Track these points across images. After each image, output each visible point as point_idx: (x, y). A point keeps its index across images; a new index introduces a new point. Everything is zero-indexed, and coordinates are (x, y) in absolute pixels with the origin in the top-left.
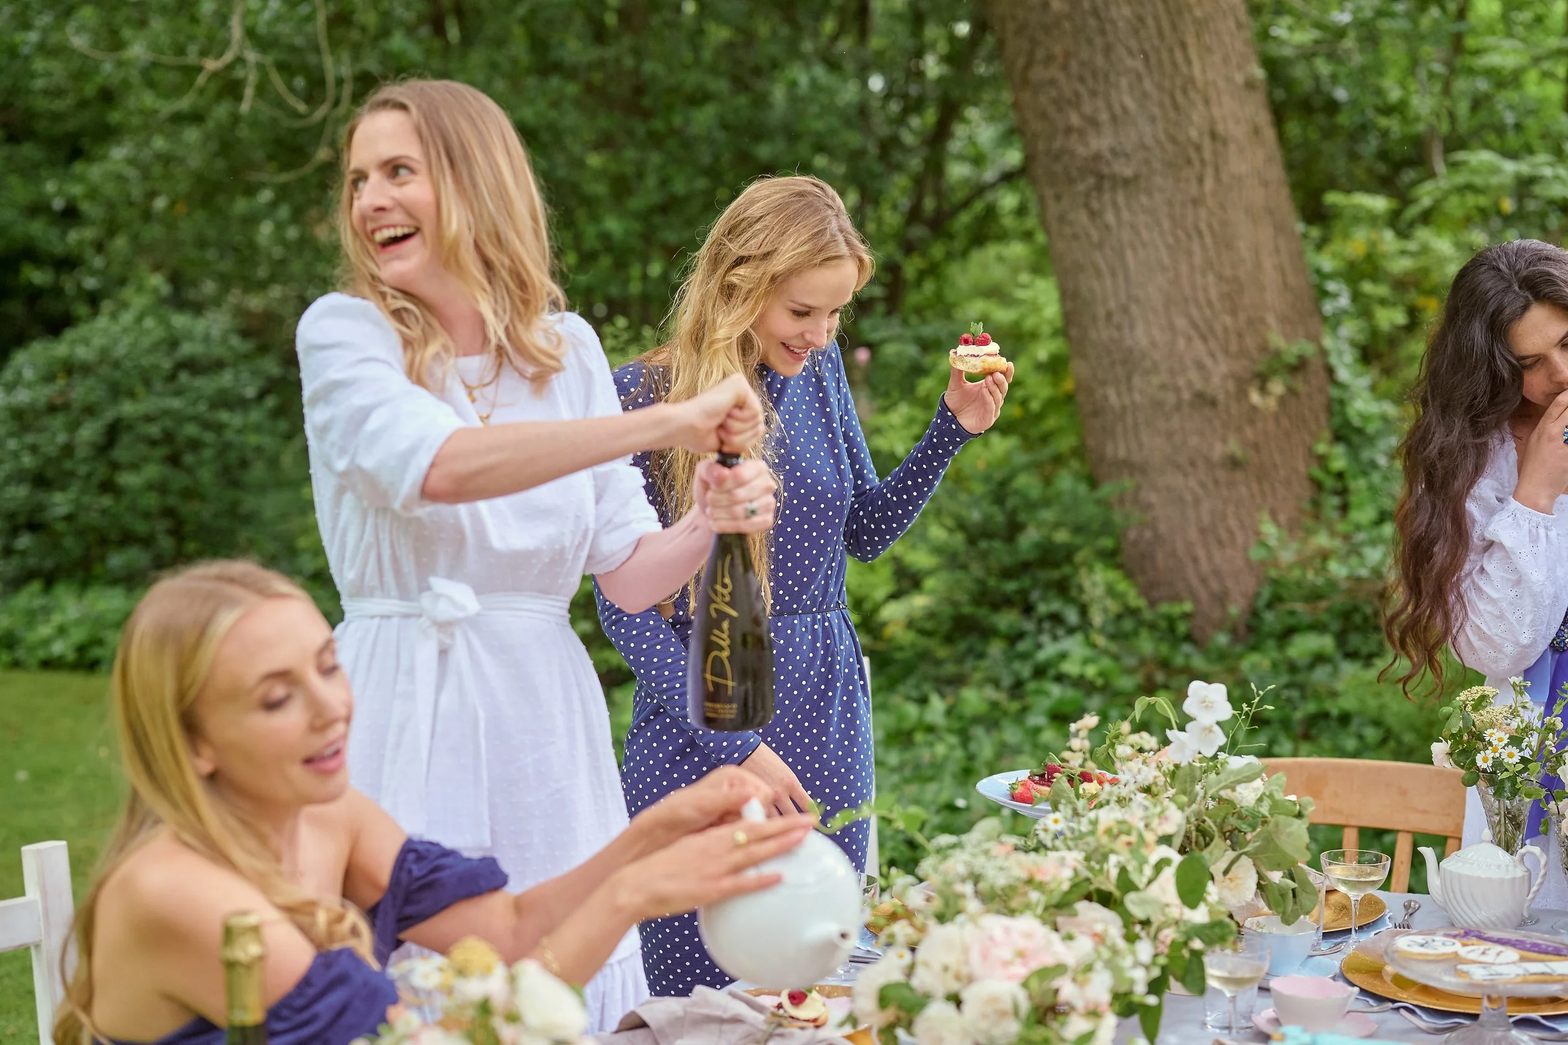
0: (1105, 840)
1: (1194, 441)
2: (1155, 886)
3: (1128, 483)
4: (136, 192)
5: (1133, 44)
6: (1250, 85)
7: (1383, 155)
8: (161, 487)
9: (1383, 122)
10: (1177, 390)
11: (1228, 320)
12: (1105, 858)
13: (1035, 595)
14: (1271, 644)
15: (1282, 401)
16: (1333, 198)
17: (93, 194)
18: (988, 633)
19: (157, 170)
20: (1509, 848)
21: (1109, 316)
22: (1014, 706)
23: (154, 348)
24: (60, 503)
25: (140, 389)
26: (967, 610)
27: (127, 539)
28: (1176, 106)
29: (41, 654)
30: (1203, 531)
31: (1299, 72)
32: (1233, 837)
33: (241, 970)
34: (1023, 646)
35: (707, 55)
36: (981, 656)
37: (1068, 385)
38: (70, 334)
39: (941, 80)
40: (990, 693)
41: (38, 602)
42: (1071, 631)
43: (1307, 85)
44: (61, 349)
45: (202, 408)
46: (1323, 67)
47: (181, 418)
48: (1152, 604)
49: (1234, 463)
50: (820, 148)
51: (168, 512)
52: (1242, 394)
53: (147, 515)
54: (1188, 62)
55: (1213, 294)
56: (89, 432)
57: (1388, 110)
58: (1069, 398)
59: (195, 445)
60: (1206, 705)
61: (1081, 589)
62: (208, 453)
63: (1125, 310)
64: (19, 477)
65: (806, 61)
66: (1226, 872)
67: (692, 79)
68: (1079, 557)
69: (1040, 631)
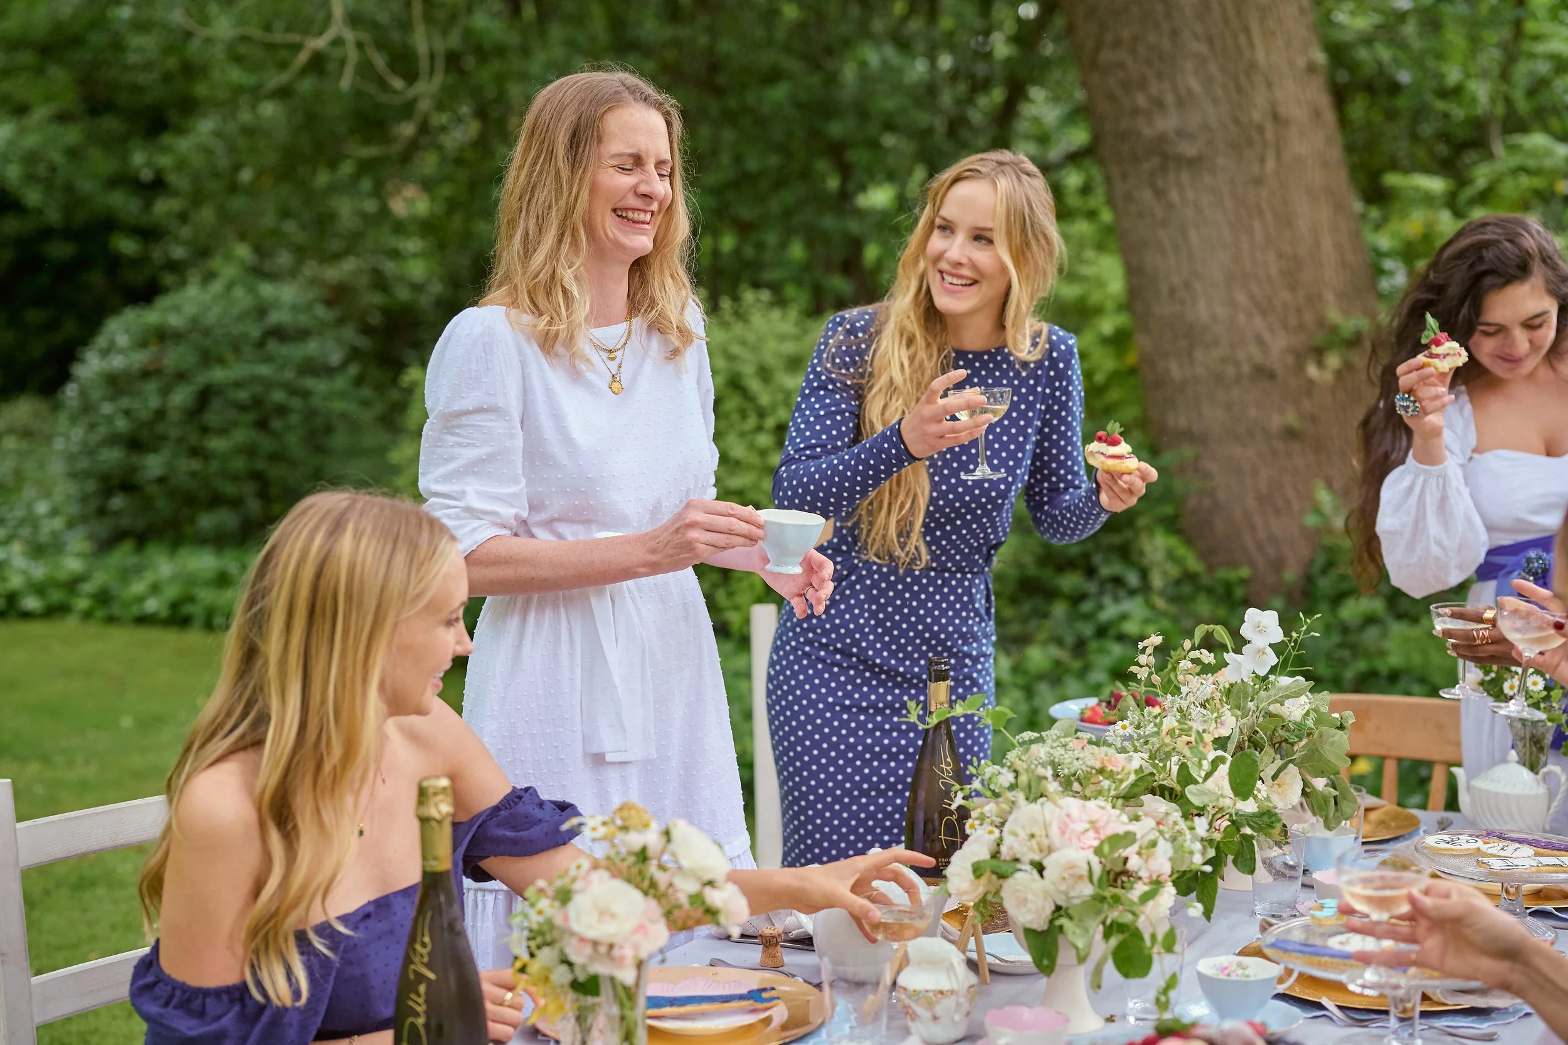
0: (1168, 740)
1: (1253, 412)
2: (1211, 780)
3: (1188, 451)
4: (223, 163)
5: (1199, 28)
6: (1312, 68)
7: (1444, 136)
8: (250, 451)
9: (1440, 105)
10: (1237, 363)
11: (1286, 296)
12: (1168, 756)
13: (1097, 559)
14: (1324, 606)
15: (1339, 374)
16: (1392, 179)
17: (181, 165)
18: (1051, 594)
19: (241, 142)
20: (1533, 768)
21: (1172, 291)
22: (1076, 665)
23: (243, 316)
24: (153, 465)
25: (230, 357)
26: (1032, 571)
27: (216, 501)
28: (1239, 89)
29: (135, 610)
30: (1260, 499)
31: (1363, 54)
32: (1281, 746)
33: (434, 824)
34: (1087, 606)
35: (780, 35)
36: (1045, 615)
37: (1131, 358)
38: (163, 302)
39: (1008, 60)
40: (1054, 652)
41: (132, 560)
42: (1132, 593)
43: (1369, 70)
44: (151, 316)
45: (289, 375)
46: (1384, 53)
47: (268, 384)
48: (1211, 568)
49: (1291, 434)
50: (890, 126)
51: (257, 477)
52: (1300, 368)
53: (235, 478)
54: (1251, 45)
55: (1274, 270)
56: (181, 397)
57: (1444, 93)
58: (1133, 371)
59: (282, 411)
60: (1260, 629)
61: (1141, 553)
62: (294, 419)
63: (1187, 285)
64: (113, 440)
65: (877, 41)
66: (1274, 777)
67: (766, 58)
68: (1142, 522)
69: (1101, 593)
